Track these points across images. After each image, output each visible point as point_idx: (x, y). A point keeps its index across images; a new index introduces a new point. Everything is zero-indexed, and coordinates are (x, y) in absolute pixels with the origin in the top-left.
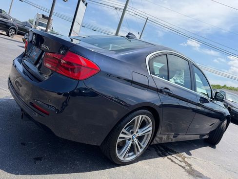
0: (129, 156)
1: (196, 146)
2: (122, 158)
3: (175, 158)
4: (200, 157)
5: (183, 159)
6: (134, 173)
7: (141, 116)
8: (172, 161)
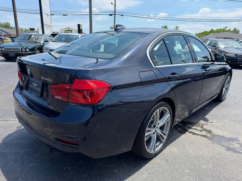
0: (157, 146)
1: (207, 108)
2: (152, 152)
3: (195, 129)
4: (216, 119)
5: (202, 127)
6: (167, 160)
7: (158, 110)
8: (194, 134)
